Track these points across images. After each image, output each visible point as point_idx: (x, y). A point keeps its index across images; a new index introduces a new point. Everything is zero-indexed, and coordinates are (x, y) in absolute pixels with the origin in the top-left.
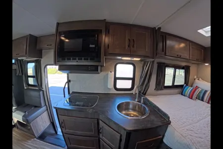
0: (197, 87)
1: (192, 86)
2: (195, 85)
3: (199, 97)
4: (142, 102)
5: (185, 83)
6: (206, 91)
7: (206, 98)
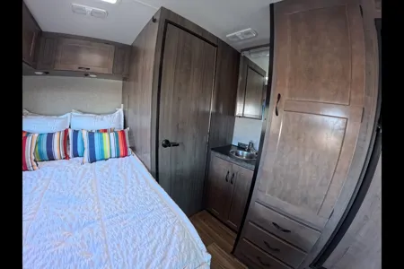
6: (50, 136)
7: (57, 148)
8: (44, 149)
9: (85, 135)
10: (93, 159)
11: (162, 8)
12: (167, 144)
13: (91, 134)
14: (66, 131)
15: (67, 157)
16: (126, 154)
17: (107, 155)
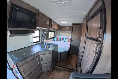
2: (57, 37)
3: (59, 40)
6: (61, 38)
7: (61, 40)
9: (64, 39)
10: (65, 42)
11: (72, 23)
12: (73, 41)
13: (65, 39)
16: (69, 42)
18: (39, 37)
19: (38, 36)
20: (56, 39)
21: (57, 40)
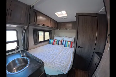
0: (55, 39)
1: (53, 39)
2: (54, 39)
3: (57, 43)
4: (25, 56)
5: (50, 38)
6: (59, 40)
7: (60, 43)
8: (58, 42)
12: (79, 47)
13: (66, 41)
14: (62, 40)
15: (61, 45)
17: (68, 46)
18: (17, 41)
19: (16, 39)
20: (52, 41)
21: (54, 44)
